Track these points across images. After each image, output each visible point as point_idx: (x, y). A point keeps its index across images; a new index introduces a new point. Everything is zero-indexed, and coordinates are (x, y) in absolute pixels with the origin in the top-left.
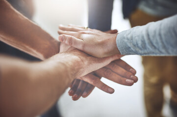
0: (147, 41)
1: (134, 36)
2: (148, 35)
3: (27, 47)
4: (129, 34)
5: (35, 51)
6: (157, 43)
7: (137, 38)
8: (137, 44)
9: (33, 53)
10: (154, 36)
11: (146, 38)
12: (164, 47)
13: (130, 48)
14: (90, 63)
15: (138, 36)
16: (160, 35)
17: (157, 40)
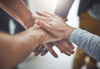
0: (87, 44)
1: (82, 37)
2: (90, 41)
3: (16, 15)
4: (80, 34)
5: (19, 19)
6: (92, 48)
7: (83, 39)
8: (82, 42)
9: (18, 20)
10: (93, 44)
11: (88, 42)
12: (94, 52)
13: (77, 42)
14: (50, 37)
15: (85, 39)
16: (97, 45)
17: (93, 47)
